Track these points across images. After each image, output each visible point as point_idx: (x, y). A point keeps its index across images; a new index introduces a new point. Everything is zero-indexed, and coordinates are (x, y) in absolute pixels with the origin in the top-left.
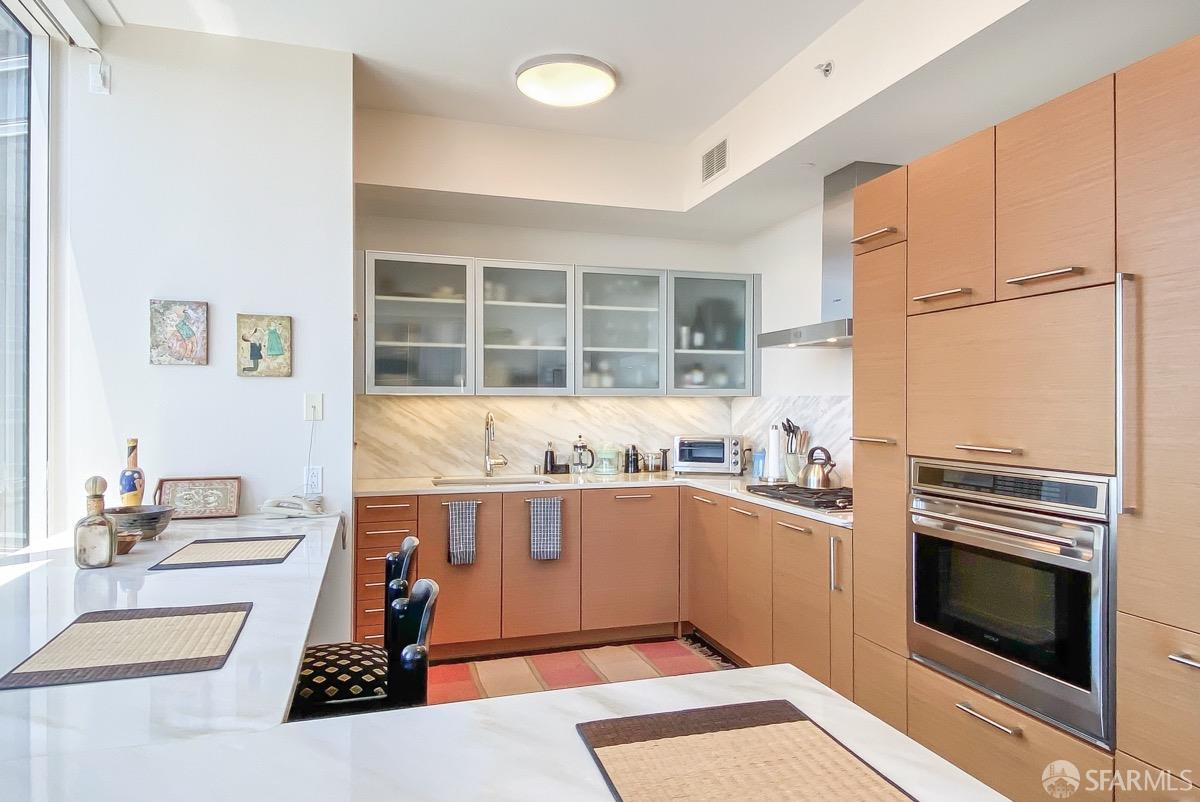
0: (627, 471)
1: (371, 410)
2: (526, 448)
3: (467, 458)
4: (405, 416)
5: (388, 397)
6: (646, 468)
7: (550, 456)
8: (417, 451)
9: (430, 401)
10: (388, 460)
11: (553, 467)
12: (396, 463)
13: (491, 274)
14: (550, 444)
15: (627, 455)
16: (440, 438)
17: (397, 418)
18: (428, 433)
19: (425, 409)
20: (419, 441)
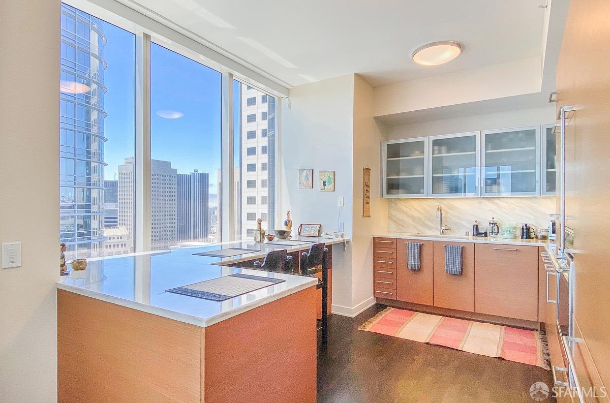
0: (522, 238)
1: (393, 205)
2: (464, 223)
3: (434, 226)
4: (407, 207)
5: (400, 199)
6: (537, 237)
7: (476, 228)
8: (411, 222)
9: (417, 201)
10: (400, 225)
11: (477, 232)
12: (403, 226)
13: (436, 143)
14: (476, 221)
15: (523, 229)
16: (421, 216)
17: (403, 208)
18: (416, 214)
19: (415, 204)
20: (412, 217)
